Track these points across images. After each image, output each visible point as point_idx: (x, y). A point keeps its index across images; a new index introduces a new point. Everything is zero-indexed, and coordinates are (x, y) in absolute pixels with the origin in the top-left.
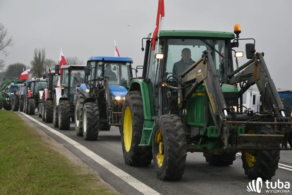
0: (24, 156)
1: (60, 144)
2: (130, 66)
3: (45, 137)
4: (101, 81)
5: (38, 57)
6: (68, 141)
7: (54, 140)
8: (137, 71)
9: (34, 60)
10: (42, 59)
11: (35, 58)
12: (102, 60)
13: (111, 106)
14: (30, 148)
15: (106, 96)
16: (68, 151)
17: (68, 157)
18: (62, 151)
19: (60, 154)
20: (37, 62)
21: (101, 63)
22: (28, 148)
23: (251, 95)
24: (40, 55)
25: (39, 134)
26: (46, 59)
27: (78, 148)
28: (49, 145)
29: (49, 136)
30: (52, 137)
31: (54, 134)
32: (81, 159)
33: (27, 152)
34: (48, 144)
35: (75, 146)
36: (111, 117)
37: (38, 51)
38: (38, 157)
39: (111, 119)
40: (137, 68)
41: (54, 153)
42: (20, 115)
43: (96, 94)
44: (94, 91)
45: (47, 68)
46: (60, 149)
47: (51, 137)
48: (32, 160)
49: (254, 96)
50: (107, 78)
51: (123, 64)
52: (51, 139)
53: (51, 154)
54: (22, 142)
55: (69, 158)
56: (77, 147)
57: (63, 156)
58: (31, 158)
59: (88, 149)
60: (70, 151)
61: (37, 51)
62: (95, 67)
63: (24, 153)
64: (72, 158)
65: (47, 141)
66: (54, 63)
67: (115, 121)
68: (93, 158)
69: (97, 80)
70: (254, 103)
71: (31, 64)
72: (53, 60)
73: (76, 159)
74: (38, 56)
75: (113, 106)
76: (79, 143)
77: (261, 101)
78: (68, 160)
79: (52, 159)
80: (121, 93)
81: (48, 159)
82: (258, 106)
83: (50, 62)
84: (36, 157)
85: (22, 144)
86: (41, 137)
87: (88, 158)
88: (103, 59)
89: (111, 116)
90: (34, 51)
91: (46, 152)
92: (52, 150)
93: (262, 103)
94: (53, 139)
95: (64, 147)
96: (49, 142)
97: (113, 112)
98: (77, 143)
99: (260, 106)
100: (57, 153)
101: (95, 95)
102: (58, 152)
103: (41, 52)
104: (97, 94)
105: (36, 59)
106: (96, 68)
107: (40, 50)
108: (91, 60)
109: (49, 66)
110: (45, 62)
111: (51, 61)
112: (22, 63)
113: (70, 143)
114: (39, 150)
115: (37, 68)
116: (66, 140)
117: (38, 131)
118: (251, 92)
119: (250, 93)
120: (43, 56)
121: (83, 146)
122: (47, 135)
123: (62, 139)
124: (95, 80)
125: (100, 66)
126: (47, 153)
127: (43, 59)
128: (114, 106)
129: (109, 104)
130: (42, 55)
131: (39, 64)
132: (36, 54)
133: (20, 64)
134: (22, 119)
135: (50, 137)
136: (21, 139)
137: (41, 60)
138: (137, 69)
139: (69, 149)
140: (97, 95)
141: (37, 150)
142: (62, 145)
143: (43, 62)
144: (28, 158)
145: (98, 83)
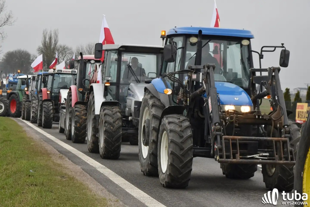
0: (25, 181)
1: (77, 166)
2: (249, 46)
3: (55, 156)
4: (195, 73)
5: (48, 42)
6: (88, 162)
7: (69, 160)
8: (263, 55)
9: (41, 46)
10: (53, 44)
11: (44, 42)
12: (198, 33)
13: (220, 124)
14: (35, 171)
15: (208, 104)
16: (89, 177)
17: (87, 184)
18: (79, 176)
19: (77, 180)
20: (47, 49)
21: (194, 40)
22: (31, 171)
24: (50, 38)
25: (47, 151)
26: (59, 44)
27: (102, 173)
28: (62, 167)
29: (61, 155)
30: (66, 156)
31: (69, 152)
32: (106, 188)
33: (29, 176)
34: (59, 165)
35: (99, 170)
36: (219, 145)
38: (45, 183)
39: (221, 150)
40: (262, 51)
41: (67, 179)
42: (20, 124)
43: (185, 98)
44: (180, 93)
45: (61, 58)
46: (76, 173)
47: (64, 156)
48: (37, 188)
50: (211, 68)
51: (236, 42)
52: (64, 159)
53: (64, 179)
54: (24, 162)
55: (90, 186)
56: (100, 171)
57: (81, 184)
58: (36, 185)
59: (116, 175)
60: (90, 176)
61: (47, 33)
62: (182, 48)
63: (26, 177)
64: (93, 186)
65: (59, 162)
66: (70, 51)
67: (228, 154)
68: (123, 187)
69: (187, 71)
71: (38, 52)
72: (69, 47)
73: (100, 187)
74: (47, 40)
75: (224, 124)
76: (104, 165)
78: (88, 188)
79: (65, 186)
80: (236, 99)
81: (60, 186)
83: (64, 50)
84: (43, 184)
85: (23, 165)
86: (50, 156)
87: (117, 186)
88: (200, 31)
89: (221, 144)
90: (43, 32)
91: (57, 176)
92: (66, 174)
94: (67, 159)
95: (83, 170)
96: (61, 163)
97: (224, 135)
98: (101, 165)
100: (72, 179)
101: (182, 99)
102: (73, 177)
103: (53, 35)
104: (187, 98)
105: (45, 44)
106: (184, 48)
107: (50, 31)
108: (175, 33)
109: (64, 55)
110: (58, 49)
111: (67, 48)
112: (25, 50)
113: (91, 164)
114: (48, 173)
115: (46, 58)
116: (86, 161)
117: (46, 147)
120: (55, 41)
121: (109, 170)
122: (59, 153)
123: (80, 159)
124: (182, 72)
125: (193, 44)
126: (59, 177)
127: (56, 44)
128: (226, 123)
129: (216, 119)
130: (53, 38)
131: (49, 52)
132: (45, 38)
133: (23, 52)
134: (24, 129)
135: (62, 157)
136: (22, 158)
137: (52, 46)
138: (261, 53)
139: (89, 174)
140: (186, 101)
141: (44, 173)
142: (80, 167)
143: (54, 49)
144: (32, 185)
145: (190, 77)
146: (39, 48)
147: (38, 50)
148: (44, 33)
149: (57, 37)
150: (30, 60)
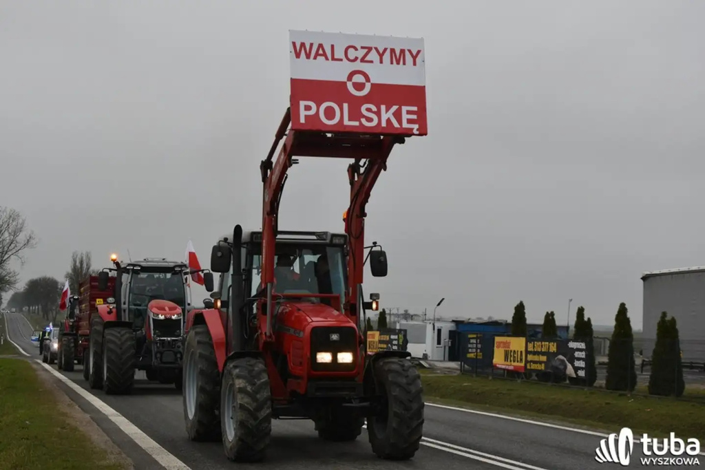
3: (64, 403)
5: (79, 267)
7: (78, 408)
9: (70, 271)
10: (85, 269)
11: (74, 267)
20: (77, 275)
22: (27, 422)
23: (434, 329)
24: (81, 263)
26: (91, 269)
29: (72, 402)
30: (77, 402)
33: (23, 428)
35: (111, 418)
37: (79, 256)
49: (439, 331)
52: (73, 406)
61: (77, 256)
70: (439, 343)
74: (78, 264)
76: (119, 412)
77: (450, 338)
82: (445, 347)
93: (452, 342)
96: (69, 411)
98: (116, 412)
99: (449, 347)
103: (84, 258)
105: (75, 269)
107: (81, 254)
112: (51, 277)
113: (103, 412)
116: (99, 408)
118: (433, 324)
119: (431, 326)
120: (87, 265)
127: (88, 269)
130: (85, 262)
131: (80, 278)
132: (75, 261)
133: (49, 279)
137: (84, 272)
143: (86, 274)
146: (68, 274)
147: (66, 277)
148: (73, 256)
149: (89, 259)
150: (57, 288)
